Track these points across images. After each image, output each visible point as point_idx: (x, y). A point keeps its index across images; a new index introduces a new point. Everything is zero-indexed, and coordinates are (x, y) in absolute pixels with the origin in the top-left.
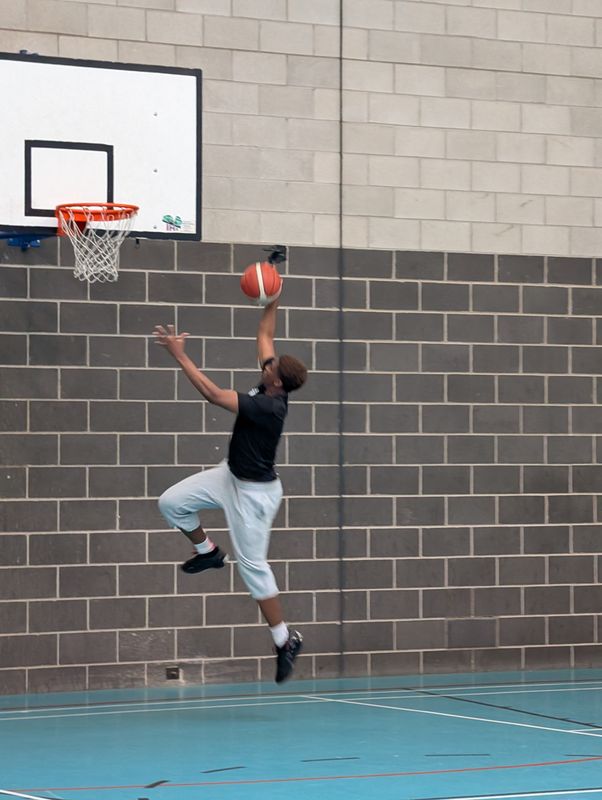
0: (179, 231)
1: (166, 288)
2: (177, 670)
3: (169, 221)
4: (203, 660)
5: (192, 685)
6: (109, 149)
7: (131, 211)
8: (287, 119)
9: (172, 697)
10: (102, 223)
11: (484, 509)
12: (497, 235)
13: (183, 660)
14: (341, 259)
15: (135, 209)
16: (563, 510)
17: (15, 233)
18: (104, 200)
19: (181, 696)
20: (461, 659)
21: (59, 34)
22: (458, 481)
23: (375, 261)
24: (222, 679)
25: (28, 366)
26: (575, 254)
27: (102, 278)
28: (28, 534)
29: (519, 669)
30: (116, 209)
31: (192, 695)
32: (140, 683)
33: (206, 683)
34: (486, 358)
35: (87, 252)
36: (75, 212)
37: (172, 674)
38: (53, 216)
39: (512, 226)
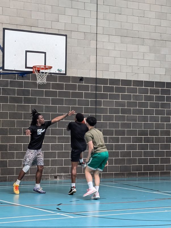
0: (61, 73)
1: (56, 86)
2: (57, 176)
3: (59, 70)
4: (63, 174)
5: (60, 180)
6: (45, 53)
7: (50, 68)
8: (84, 47)
9: (56, 183)
10: (44, 70)
11: (128, 140)
12: (132, 75)
13: (58, 174)
14: (96, 80)
15: (52, 67)
16: (147, 140)
17: (23, 72)
18: (44, 65)
19: (58, 183)
20: (123, 174)
21: (31, 26)
22: (123, 133)
23: (104, 81)
24: (67, 179)
25: (23, 104)
26: (150, 80)
27: (43, 83)
28: (22, 144)
29: (136, 177)
30: (46, 67)
31: (60, 183)
32: (48, 179)
33: (64, 180)
34: (129, 104)
35: (39, 77)
36: (37, 68)
37: (56, 177)
38: (32, 69)
39: (136, 73)
